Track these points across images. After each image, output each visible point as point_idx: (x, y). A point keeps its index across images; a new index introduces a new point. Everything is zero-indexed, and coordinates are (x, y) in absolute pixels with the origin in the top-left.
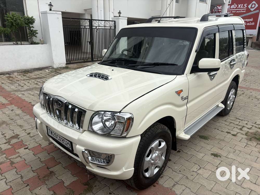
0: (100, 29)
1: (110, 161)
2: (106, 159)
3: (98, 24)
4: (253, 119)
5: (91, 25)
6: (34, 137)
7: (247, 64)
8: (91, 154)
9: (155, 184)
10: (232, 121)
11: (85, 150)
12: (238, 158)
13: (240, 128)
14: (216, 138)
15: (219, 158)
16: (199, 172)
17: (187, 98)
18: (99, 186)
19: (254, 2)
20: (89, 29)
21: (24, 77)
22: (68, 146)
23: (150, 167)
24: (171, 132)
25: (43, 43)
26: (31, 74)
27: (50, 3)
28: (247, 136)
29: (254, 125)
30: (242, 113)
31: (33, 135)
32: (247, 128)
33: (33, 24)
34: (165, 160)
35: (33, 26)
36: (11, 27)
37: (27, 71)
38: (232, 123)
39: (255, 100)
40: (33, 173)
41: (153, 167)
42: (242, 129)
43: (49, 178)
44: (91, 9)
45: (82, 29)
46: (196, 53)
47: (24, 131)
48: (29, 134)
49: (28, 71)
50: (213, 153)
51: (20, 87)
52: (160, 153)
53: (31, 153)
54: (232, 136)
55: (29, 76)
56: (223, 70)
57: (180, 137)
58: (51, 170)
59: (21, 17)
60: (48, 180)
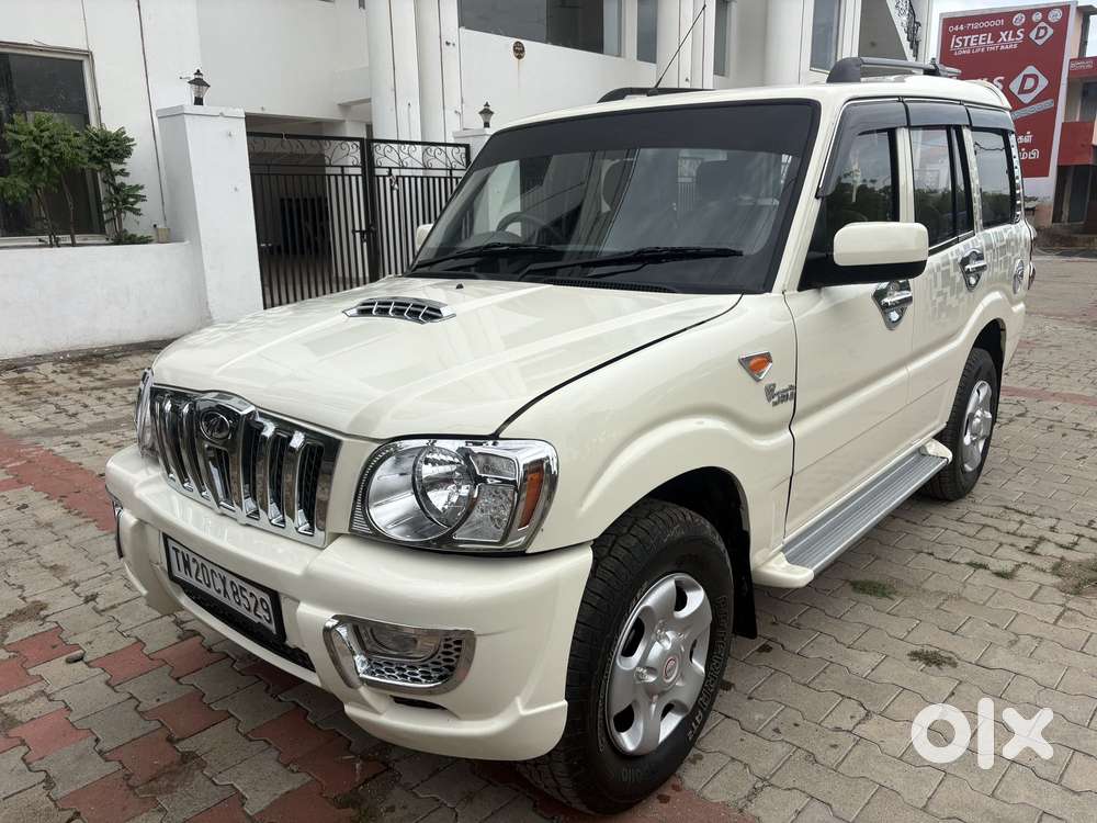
0: (407, 179)
1: (452, 669)
2: (435, 659)
3: (397, 159)
4: (1077, 510)
5: (368, 163)
6: (112, 613)
7: (1032, 278)
8: (365, 639)
9: (667, 791)
10: (989, 521)
11: (336, 622)
12: (1032, 666)
13: (1027, 547)
14: (924, 591)
15: (946, 668)
16: (862, 730)
17: (790, 395)
18: (404, 807)
19: (1031, 70)
20: (360, 178)
21: (82, 380)
22: (262, 617)
23: (642, 704)
24: (726, 546)
25: (166, 234)
26: (112, 368)
27: (198, 72)
28: (1060, 576)
29: (1084, 531)
30: (1030, 486)
31: (108, 605)
32: (1056, 544)
33: (126, 160)
34: (706, 678)
35: (123, 170)
36: (31, 171)
37: (95, 356)
38: (988, 529)
39: (1074, 437)
40: (102, 761)
41: (654, 706)
42: (1037, 550)
43: (175, 784)
44: (369, 100)
45: (333, 178)
46: (820, 201)
47: (69, 589)
48: (93, 598)
49: (102, 356)
50: (919, 649)
51: (62, 419)
52: (685, 642)
53: (98, 677)
54: (994, 578)
55: (105, 376)
56: (935, 291)
57: (768, 576)
58: (183, 746)
59: (73, 130)
60: (170, 789)
